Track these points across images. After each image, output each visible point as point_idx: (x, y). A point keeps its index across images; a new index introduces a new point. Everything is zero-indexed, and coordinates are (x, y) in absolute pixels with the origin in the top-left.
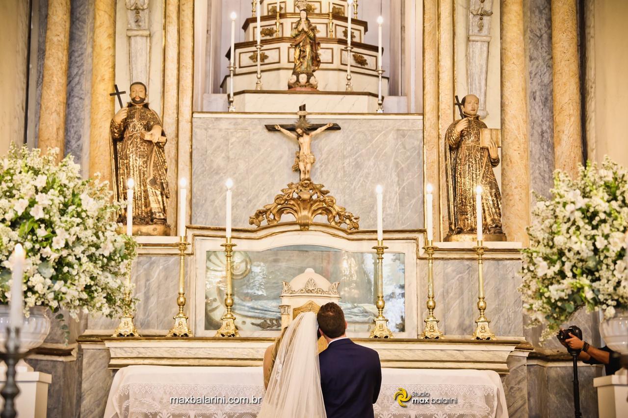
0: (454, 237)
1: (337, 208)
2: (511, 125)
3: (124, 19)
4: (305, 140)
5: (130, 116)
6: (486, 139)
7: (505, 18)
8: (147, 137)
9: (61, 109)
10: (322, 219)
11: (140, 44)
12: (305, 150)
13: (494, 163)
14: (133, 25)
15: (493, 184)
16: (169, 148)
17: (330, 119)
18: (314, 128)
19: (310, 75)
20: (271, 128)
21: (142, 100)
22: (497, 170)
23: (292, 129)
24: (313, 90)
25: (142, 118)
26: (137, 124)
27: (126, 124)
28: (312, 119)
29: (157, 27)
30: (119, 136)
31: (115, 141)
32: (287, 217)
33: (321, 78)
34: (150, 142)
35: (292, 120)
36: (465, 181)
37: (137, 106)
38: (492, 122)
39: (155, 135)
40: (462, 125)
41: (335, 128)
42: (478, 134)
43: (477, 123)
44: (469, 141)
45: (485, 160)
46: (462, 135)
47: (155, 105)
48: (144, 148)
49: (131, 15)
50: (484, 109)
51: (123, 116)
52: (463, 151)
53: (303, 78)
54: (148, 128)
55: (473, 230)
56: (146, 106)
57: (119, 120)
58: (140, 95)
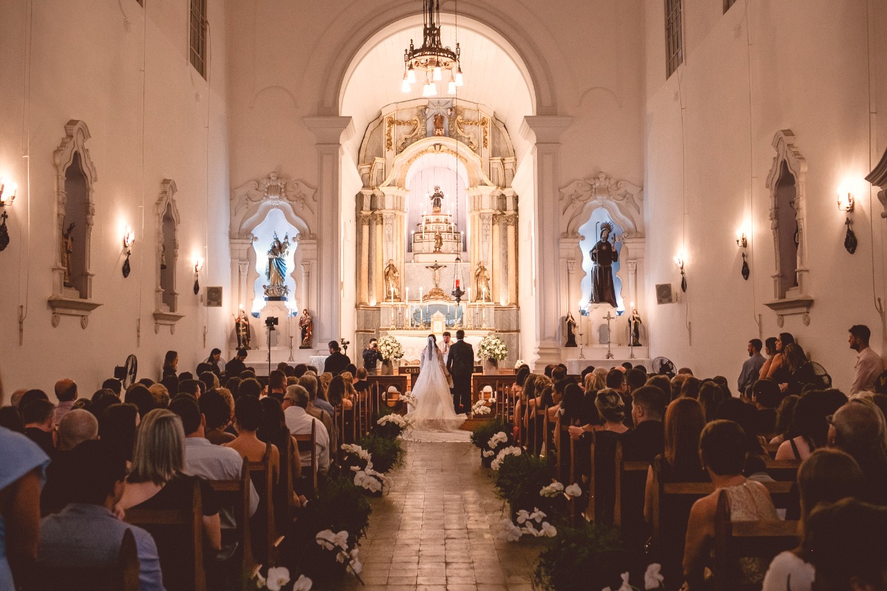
1: (445, 294)
2: (495, 268)
3: (385, 238)
4: (437, 271)
5: (389, 269)
6: (487, 273)
7: (494, 236)
8: (394, 275)
9: (367, 262)
10: (441, 297)
11: (390, 245)
12: (437, 274)
13: (488, 280)
14: (388, 240)
15: (488, 286)
16: (400, 277)
17: (445, 264)
18: (440, 267)
19: (440, 248)
20: (427, 267)
22: (490, 282)
23: (433, 267)
24: (440, 252)
25: (392, 269)
26: (391, 271)
27: (388, 272)
28: (439, 264)
29: (395, 240)
31: (385, 276)
33: (443, 248)
34: (395, 277)
35: (433, 264)
36: (480, 285)
37: (391, 266)
39: (396, 275)
40: (479, 270)
41: (446, 267)
42: (484, 272)
43: (483, 269)
44: (481, 274)
45: (486, 279)
46: (479, 273)
47: (395, 265)
48: (393, 278)
49: (387, 237)
51: (387, 269)
52: (480, 278)
53: (438, 249)
54: (394, 272)
55: (482, 299)
56: (393, 265)
57: (386, 271)
58: (391, 262)
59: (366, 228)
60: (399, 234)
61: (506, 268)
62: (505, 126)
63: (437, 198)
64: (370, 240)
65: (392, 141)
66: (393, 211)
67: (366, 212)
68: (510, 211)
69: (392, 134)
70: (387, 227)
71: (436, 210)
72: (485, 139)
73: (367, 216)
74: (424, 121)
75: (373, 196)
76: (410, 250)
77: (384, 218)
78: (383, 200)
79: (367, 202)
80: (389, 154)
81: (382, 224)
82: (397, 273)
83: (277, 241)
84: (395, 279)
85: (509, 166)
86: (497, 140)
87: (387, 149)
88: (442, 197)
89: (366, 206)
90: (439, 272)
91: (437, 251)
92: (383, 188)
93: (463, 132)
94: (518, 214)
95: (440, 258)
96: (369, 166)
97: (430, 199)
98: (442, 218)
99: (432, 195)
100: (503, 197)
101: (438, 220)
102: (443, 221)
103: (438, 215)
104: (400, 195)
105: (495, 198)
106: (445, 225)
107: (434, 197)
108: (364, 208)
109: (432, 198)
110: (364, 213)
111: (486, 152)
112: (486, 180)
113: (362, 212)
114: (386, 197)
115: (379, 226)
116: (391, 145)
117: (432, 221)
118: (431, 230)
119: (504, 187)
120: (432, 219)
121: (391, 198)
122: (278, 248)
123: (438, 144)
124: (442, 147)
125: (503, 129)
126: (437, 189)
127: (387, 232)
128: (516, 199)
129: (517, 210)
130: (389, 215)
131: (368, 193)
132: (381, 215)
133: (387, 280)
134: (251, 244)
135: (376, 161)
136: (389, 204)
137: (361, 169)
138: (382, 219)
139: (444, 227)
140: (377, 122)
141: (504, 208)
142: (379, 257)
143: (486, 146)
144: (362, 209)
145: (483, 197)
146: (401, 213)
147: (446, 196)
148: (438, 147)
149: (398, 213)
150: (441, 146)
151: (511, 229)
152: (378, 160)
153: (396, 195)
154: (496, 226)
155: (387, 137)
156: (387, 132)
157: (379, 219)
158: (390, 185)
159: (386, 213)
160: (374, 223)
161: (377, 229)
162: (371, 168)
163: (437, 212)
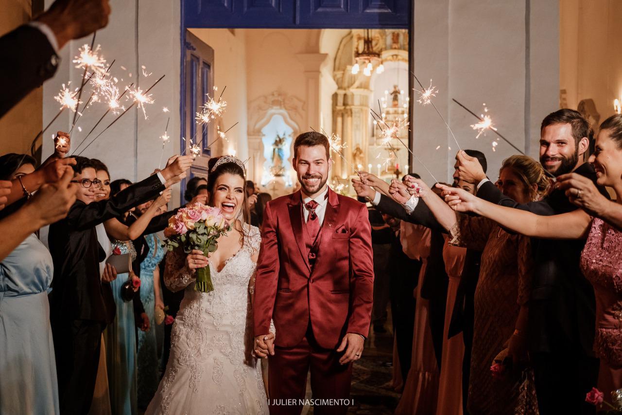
3: (354, 127)
4: (393, 152)
5: (357, 151)
8: (360, 156)
12: (393, 154)
14: (356, 129)
16: (364, 157)
17: (399, 147)
18: (395, 149)
20: (386, 149)
23: (390, 149)
25: (359, 151)
27: (356, 153)
28: (395, 147)
35: (390, 147)
37: (358, 149)
39: (362, 155)
41: (400, 149)
48: (359, 158)
51: (355, 151)
54: (360, 154)
58: (358, 146)
59: (339, 120)
60: (365, 125)
63: (395, 94)
64: (343, 128)
66: (360, 107)
67: (340, 107)
70: (355, 119)
71: (395, 104)
73: (340, 110)
74: (384, 37)
75: (345, 95)
76: (373, 135)
78: (352, 98)
79: (340, 100)
81: (352, 116)
83: (278, 136)
84: (361, 158)
88: (399, 93)
92: (353, 90)
96: (342, 72)
97: (390, 95)
99: (392, 92)
102: (400, 113)
103: (397, 107)
104: (366, 95)
108: (339, 104)
109: (392, 94)
113: (337, 107)
114: (355, 97)
115: (349, 118)
117: (391, 113)
121: (358, 97)
122: (279, 142)
123: (395, 55)
124: (399, 57)
126: (395, 87)
127: (355, 123)
130: (357, 110)
131: (341, 92)
132: (351, 110)
133: (354, 159)
134: (261, 139)
135: (348, 68)
136: (357, 102)
137: (336, 75)
138: (352, 113)
139: (400, 118)
140: (349, 37)
142: (349, 142)
144: (336, 105)
147: (402, 93)
148: (395, 57)
149: (364, 108)
150: (397, 56)
153: (362, 94)
157: (349, 113)
158: (358, 88)
159: (355, 109)
160: (346, 116)
161: (348, 120)
162: (343, 74)
163: (395, 106)
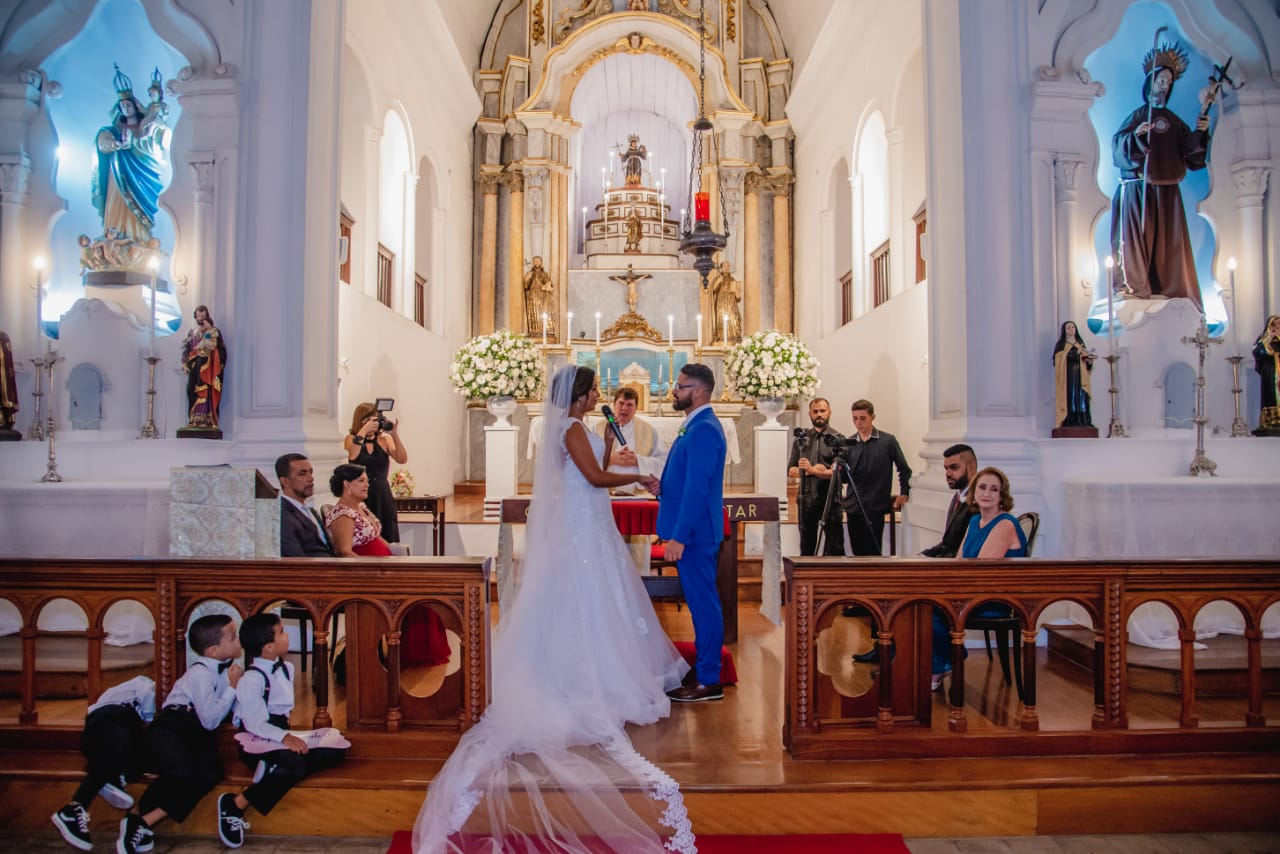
0: (715, 343)
1: (649, 328)
2: (750, 277)
3: (528, 216)
4: (632, 285)
5: (534, 276)
6: (733, 287)
7: (748, 214)
8: (543, 288)
9: (493, 268)
10: (641, 334)
11: (537, 231)
12: (633, 291)
13: (738, 300)
14: (533, 221)
15: (737, 314)
16: (555, 293)
17: (647, 273)
18: (638, 277)
19: (637, 245)
20: (612, 278)
21: (540, 266)
22: (740, 305)
23: (624, 278)
24: (638, 252)
25: (540, 276)
26: (538, 281)
27: (531, 281)
28: (637, 272)
29: (547, 221)
30: (527, 288)
31: (525, 290)
32: (621, 333)
33: (644, 244)
34: (545, 291)
35: (624, 273)
36: (722, 312)
37: (538, 270)
38: (738, 276)
39: (547, 287)
40: (720, 280)
41: (649, 277)
42: (729, 284)
43: (729, 278)
44: (725, 288)
45: (733, 299)
46: (720, 285)
47: (546, 270)
48: (541, 294)
49: (532, 215)
50: (734, 268)
51: (530, 276)
52: (720, 296)
53: (633, 246)
54: (544, 283)
55: (723, 340)
56: (542, 270)
57: (527, 279)
58: (538, 263)
59: (490, 201)
60: (555, 210)
61: (771, 282)
62: (767, 6)
63: (633, 158)
64: (499, 225)
65: (545, 25)
66: (544, 162)
67: (492, 167)
68: (780, 166)
69: (544, 12)
70: (531, 193)
71: (633, 180)
72: (731, 25)
73: (493, 177)
75: (505, 136)
76: (580, 251)
77: (525, 173)
78: (525, 144)
79: (493, 149)
80: (538, 51)
81: (522, 191)
82: (548, 285)
84: (546, 296)
85: (777, 80)
86: (751, 34)
87: (533, 42)
88: (642, 155)
89: (491, 157)
90: (636, 288)
91: (632, 250)
93: (686, 6)
94: (794, 175)
95: (639, 263)
96: (499, 76)
97: (619, 159)
98: (645, 195)
99: (624, 152)
100: (765, 141)
101: (635, 198)
102: (645, 200)
103: (637, 189)
104: (558, 132)
105: (751, 140)
106: (649, 207)
107: (627, 156)
108: (488, 160)
109: (625, 157)
110: (487, 170)
111: (733, 50)
112: (734, 99)
113: (484, 168)
114: (530, 134)
115: (516, 195)
116: (542, 33)
117: (624, 200)
118: (622, 215)
119: (768, 119)
120: (624, 195)
121: (540, 135)
122: (132, 117)
123: (636, 34)
124: (646, 42)
125: (764, 12)
126: (633, 140)
127: (531, 204)
128: (791, 146)
129: (792, 166)
130: (535, 172)
131: (494, 129)
132: (520, 173)
133: (528, 298)
135: (512, 63)
136: (535, 147)
137: (481, 81)
138: (522, 182)
139: (647, 211)
141: (767, 162)
142: (516, 257)
143: (732, 37)
144: (482, 162)
145: (728, 136)
146: (561, 169)
147: (649, 154)
148: (635, 39)
149: (555, 167)
150: (641, 38)
151: (781, 204)
152: (515, 61)
153: (550, 130)
154: (752, 198)
155: (534, 19)
156: (533, 8)
157: (516, 180)
158: (536, 109)
159: (529, 166)
160: (507, 189)
161: (513, 200)
162: (501, 81)
163: (633, 184)
